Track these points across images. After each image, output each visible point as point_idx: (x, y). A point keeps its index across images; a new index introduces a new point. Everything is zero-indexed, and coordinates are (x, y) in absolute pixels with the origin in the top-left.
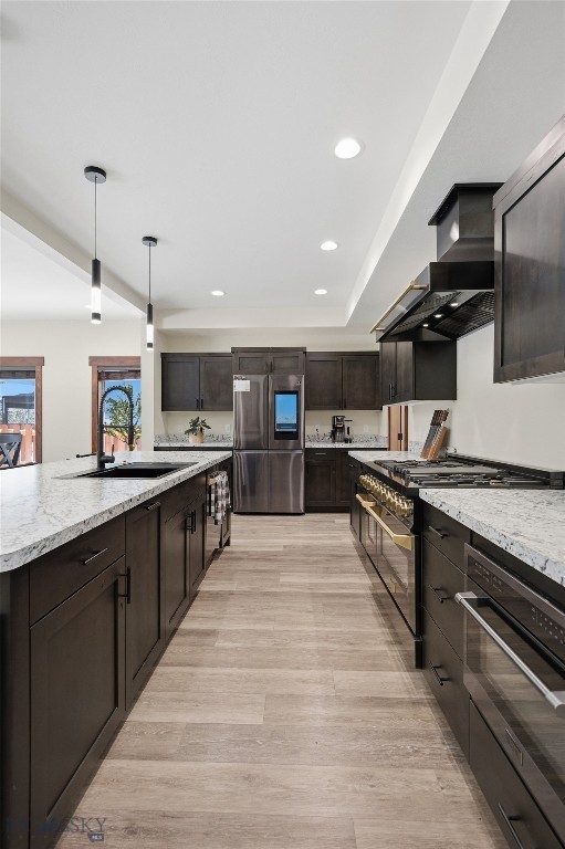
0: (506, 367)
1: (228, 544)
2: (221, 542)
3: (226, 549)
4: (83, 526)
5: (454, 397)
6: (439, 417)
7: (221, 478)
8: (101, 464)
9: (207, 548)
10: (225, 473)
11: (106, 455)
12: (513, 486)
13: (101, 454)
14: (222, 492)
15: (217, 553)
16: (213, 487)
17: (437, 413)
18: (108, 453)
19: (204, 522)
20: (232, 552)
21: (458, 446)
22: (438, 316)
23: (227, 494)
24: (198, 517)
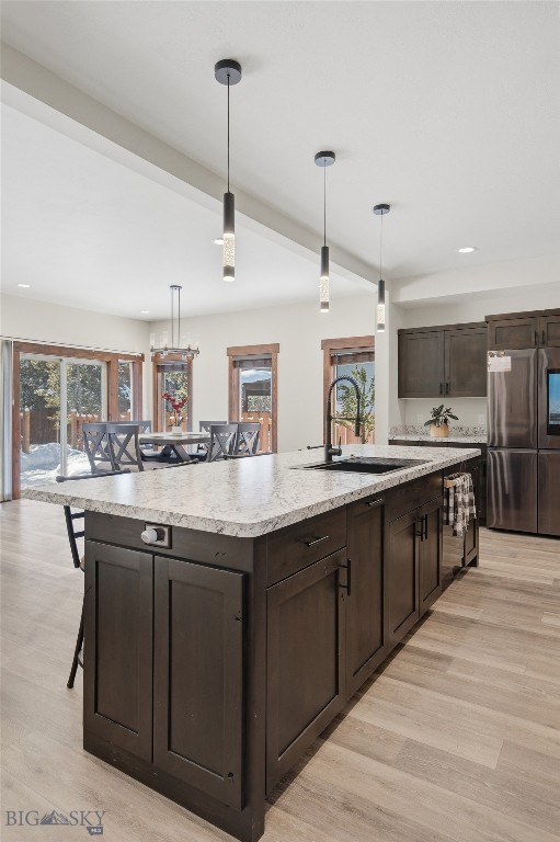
1: (474, 563)
2: (463, 559)
3: (472, 570)
7: (463, 481)
8: (329, 456)
9: (443, 564)
10: (468, 475)
11: (333, 448)
13: (329, 446)
14: (465, 497)
15: (458, 573)
16: (452, 491)
18: (335, 447)
19: (439, 531)
20: (482, 576)
23: (471, 501)
24: (432, 523)
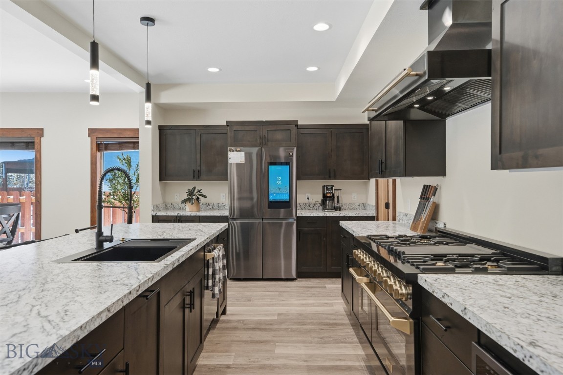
0: (505, 155)
1: (224, 312)
2: (217, 313)
3: (223, 318)
4: (79, 332)
5: (444, 174)
6: (427, 192)
7: (218, 252)
8: (100, 244)
9: (205, 317)
10: (221, 246)
11: (104, 235)
12: (510, 271)
13: (100, 233)
14: (219, 265)
15: (214, 322)
16: (211, 261)
17: (426, 188)
18: (106, 232)
19: (202, 296)
20: (230, 321)
21: (448, 221)
22: (430, 98)
23: (224, 266)
24: (197, 292)
